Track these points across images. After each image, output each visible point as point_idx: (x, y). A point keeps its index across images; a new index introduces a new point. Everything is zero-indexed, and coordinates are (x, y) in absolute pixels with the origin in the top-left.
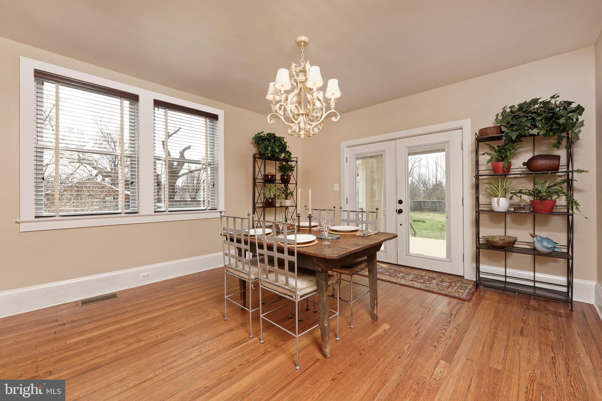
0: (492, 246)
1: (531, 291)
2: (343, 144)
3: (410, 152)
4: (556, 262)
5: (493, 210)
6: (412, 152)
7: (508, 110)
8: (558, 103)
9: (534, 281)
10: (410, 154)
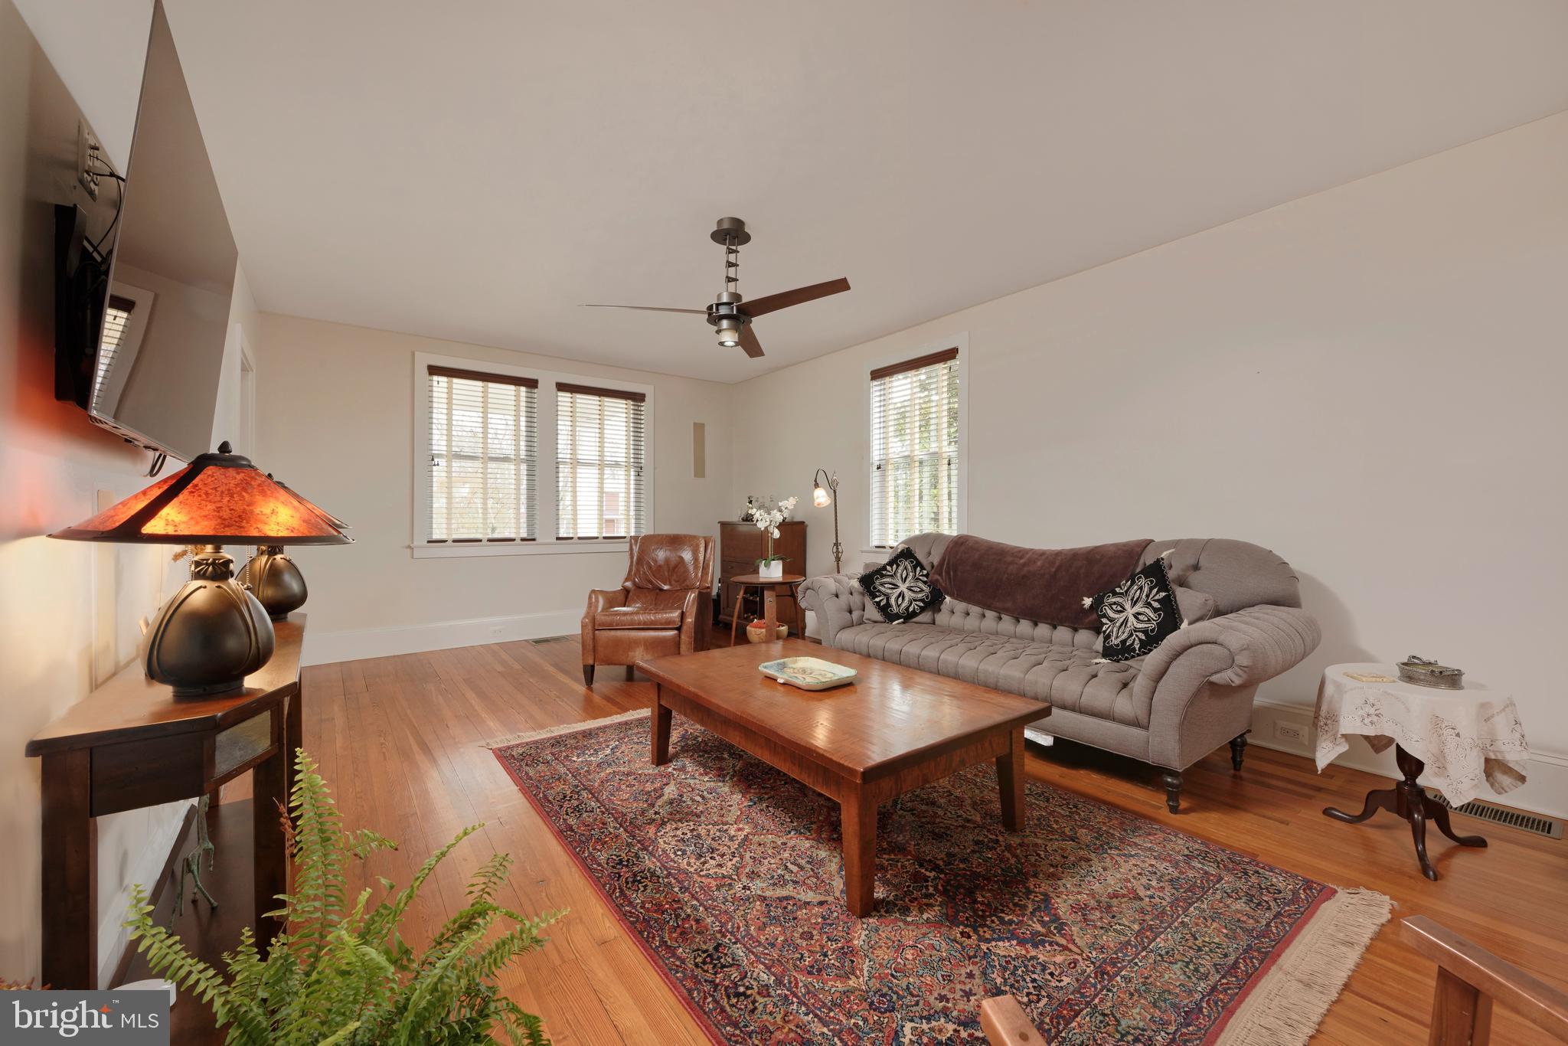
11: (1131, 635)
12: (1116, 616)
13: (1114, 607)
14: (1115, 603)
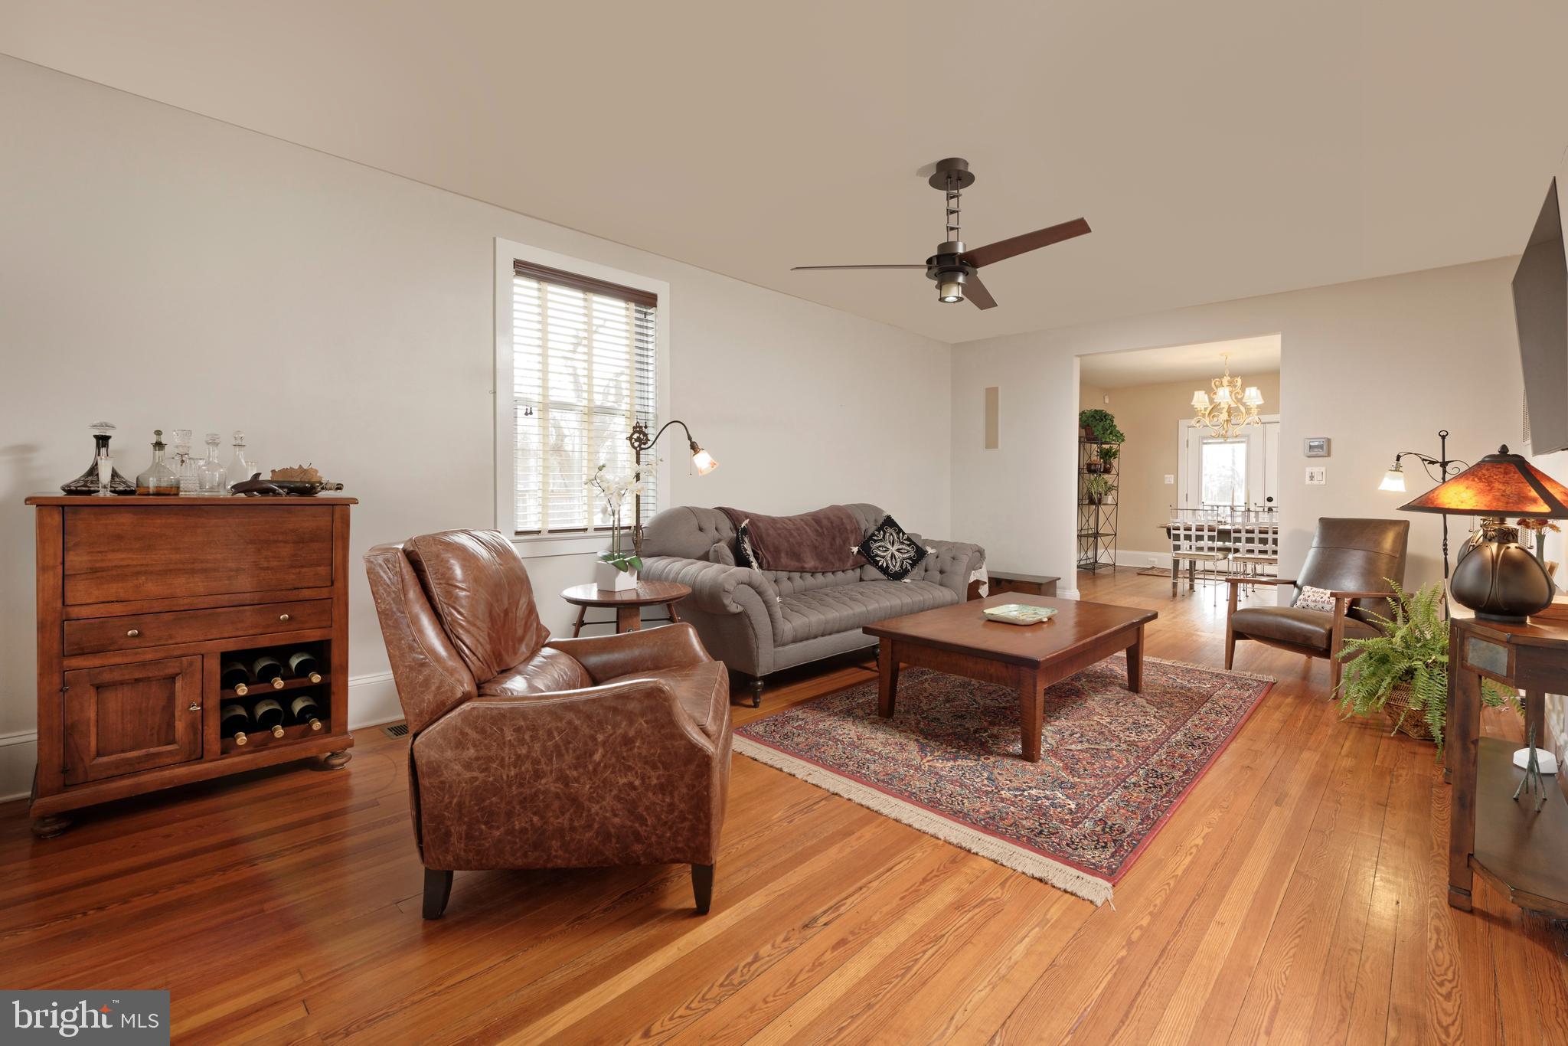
2: (1184, 423)
11: (903, 563)
12: (885, 554)
13: (881, 549)
14: (880, 546)
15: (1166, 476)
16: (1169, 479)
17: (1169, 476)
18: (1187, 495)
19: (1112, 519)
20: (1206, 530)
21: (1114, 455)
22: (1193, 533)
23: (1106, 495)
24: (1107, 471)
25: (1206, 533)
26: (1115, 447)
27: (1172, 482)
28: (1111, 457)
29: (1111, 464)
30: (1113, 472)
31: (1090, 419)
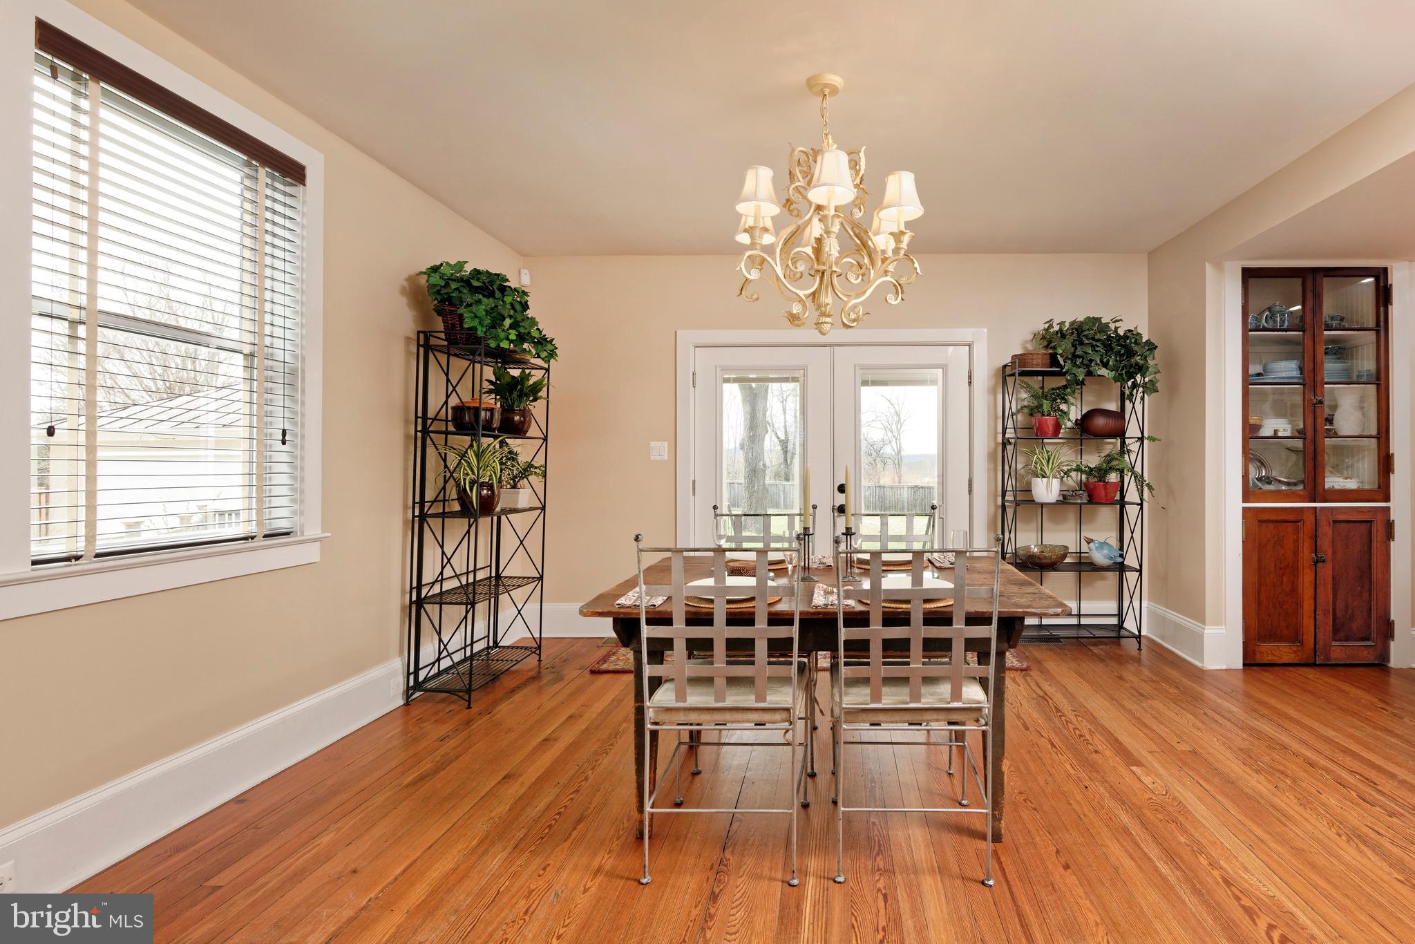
0: (1036, 564)
1: (1073, 633)
2: (687, 337)
3: (866, 377)
4: (1104, 579)
5: (1034, 501)
6: (870, 378)
7: (1057, 328)
8: (1121, 332)
9: (1079, 616)
10: (865, 383)
15: (652, 444)
16: (660, 450)
17: (658, 444)
18: (694, 482)
19: (533, 543)
20: (761, 623)
21: (535, 391)
22: (720, 632)
23: (514, 487)
24: (519, 431)
25: (761, 632)
26: (537, 375)
27: (666, 458)
28: (527, 396)
29: (525, 413)
30: (533, 431)
31: (454, 285)
